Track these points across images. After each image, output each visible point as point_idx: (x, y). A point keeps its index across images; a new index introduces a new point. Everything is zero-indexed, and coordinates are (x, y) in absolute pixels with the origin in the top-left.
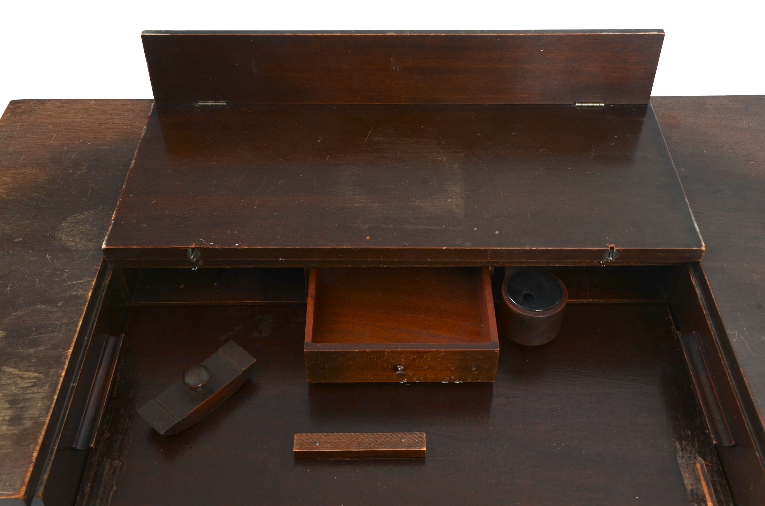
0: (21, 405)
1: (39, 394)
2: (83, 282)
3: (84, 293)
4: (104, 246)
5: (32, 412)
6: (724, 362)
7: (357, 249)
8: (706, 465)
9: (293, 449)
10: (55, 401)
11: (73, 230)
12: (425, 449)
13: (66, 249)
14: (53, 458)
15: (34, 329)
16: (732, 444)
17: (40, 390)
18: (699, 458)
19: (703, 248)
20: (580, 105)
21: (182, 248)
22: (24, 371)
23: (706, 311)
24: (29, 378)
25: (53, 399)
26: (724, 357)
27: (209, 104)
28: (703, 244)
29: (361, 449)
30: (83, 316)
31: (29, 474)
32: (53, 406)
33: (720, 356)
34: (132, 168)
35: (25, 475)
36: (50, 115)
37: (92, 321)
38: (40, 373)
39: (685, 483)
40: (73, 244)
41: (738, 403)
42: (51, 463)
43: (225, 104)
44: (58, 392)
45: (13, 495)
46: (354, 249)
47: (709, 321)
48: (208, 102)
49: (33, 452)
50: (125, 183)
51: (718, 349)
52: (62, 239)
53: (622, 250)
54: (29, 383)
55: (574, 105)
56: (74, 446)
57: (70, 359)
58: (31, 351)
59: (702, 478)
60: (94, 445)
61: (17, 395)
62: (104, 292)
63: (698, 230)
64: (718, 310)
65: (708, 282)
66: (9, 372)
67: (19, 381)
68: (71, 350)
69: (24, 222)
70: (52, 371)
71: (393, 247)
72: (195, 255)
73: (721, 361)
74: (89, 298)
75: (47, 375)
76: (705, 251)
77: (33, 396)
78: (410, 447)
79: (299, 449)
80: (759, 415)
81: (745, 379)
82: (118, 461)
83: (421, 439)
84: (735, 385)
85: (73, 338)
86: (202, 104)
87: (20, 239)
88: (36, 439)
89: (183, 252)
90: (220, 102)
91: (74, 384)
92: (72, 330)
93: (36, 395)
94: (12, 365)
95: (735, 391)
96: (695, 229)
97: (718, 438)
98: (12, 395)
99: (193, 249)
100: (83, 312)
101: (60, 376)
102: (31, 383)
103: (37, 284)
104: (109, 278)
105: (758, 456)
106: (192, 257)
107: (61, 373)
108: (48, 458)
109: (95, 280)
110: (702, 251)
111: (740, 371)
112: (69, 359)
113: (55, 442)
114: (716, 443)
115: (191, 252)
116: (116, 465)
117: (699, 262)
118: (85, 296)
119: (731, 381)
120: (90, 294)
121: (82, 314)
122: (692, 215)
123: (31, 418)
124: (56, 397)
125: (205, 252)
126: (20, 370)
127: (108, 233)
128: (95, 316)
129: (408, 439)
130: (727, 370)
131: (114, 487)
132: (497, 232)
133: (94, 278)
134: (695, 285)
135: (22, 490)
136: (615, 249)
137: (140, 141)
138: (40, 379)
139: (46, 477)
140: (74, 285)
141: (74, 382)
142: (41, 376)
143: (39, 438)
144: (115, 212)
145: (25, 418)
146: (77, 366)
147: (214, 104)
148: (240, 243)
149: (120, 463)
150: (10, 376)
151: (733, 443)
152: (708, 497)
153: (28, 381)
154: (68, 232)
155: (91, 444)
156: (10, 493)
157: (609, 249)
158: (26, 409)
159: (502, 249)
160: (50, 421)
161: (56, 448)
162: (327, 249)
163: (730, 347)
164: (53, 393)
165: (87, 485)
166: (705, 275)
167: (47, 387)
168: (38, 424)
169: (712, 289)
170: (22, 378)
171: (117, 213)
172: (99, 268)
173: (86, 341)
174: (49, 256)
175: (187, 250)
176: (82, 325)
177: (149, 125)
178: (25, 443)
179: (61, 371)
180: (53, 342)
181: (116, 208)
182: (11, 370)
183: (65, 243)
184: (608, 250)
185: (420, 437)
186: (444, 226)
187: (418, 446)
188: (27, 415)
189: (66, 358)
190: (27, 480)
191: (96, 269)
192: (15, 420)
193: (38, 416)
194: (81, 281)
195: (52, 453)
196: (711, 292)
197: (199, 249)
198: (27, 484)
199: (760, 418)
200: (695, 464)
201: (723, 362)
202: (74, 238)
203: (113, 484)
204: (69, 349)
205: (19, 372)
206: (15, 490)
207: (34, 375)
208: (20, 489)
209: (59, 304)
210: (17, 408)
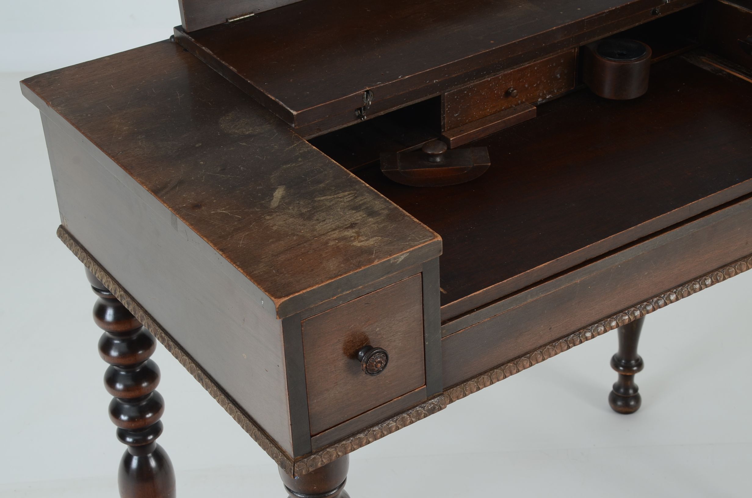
1: (367, 199)
2: (298, 145)
3: (309, 149)
4: (295, 113)
5: (378, 207)
7: (492, 51)
10: (385, 197)
11: (236, 126)
15: (303, 177)
17: (364, 197)
22: (335, 195)
24: (345, 196)
27: (239, 19)
32: (388, 199)
35: (426, 229)
38: (349, 191)
40: (251, 131)
45: (434, 239)
46: (490, 52)
49: (413, 220)
52: (236, 132)
58: (322, 185)
61: (351, 205)
66: (325, 199)
67: (340, 199)
68: (352, 174)
69: (184, 136)
70: (356, 187)
75: (356, 190)
85: (343, 169)
86: (232, 20)
87: (200, 144)
93: (365, 200)
94: (321, 195)
98: (347, 206)
99: (368, 92)
101: (367, 187)
103: (261, 158)
107: (365, 185)
109: (305, 141)
115: (366, 96)
120: (314, 147)
121: (327, 158)
123: (383, 209)
126: (331, 195)
132: (579, 9)
133: (302, 140)
135: (437, 236)
138: (355, 193)
140: (294, 149)
142: (352, 192)
144: (269, 95)
147: (242, 17)
148: (402, 75)
150: (329, 200)
153: (347, 197)
154: (234, 128)
156: (430, 239)
158: (371, 208)
159: (594, 16)
164: (377, 194)
167: (366, 194)
171: (271, 95)
174: (242, 143)
175: (364, 94)
178: (400, 219)
180: (331, 176)
181: (266, 93)
182: (323, 198)
183: (244, 133)
188: (376, 209)
189: (355, 178)
190: (431, 231)
192: (371, 215)
193: (385, 207)
197: (372, 90)
202: (245, 129)
204: (350, 175)
205: (332, 197)
206: (431, 236)
207: (346, 193)
208: (434, 235)
209: (299, 160)
210: (363, 210)
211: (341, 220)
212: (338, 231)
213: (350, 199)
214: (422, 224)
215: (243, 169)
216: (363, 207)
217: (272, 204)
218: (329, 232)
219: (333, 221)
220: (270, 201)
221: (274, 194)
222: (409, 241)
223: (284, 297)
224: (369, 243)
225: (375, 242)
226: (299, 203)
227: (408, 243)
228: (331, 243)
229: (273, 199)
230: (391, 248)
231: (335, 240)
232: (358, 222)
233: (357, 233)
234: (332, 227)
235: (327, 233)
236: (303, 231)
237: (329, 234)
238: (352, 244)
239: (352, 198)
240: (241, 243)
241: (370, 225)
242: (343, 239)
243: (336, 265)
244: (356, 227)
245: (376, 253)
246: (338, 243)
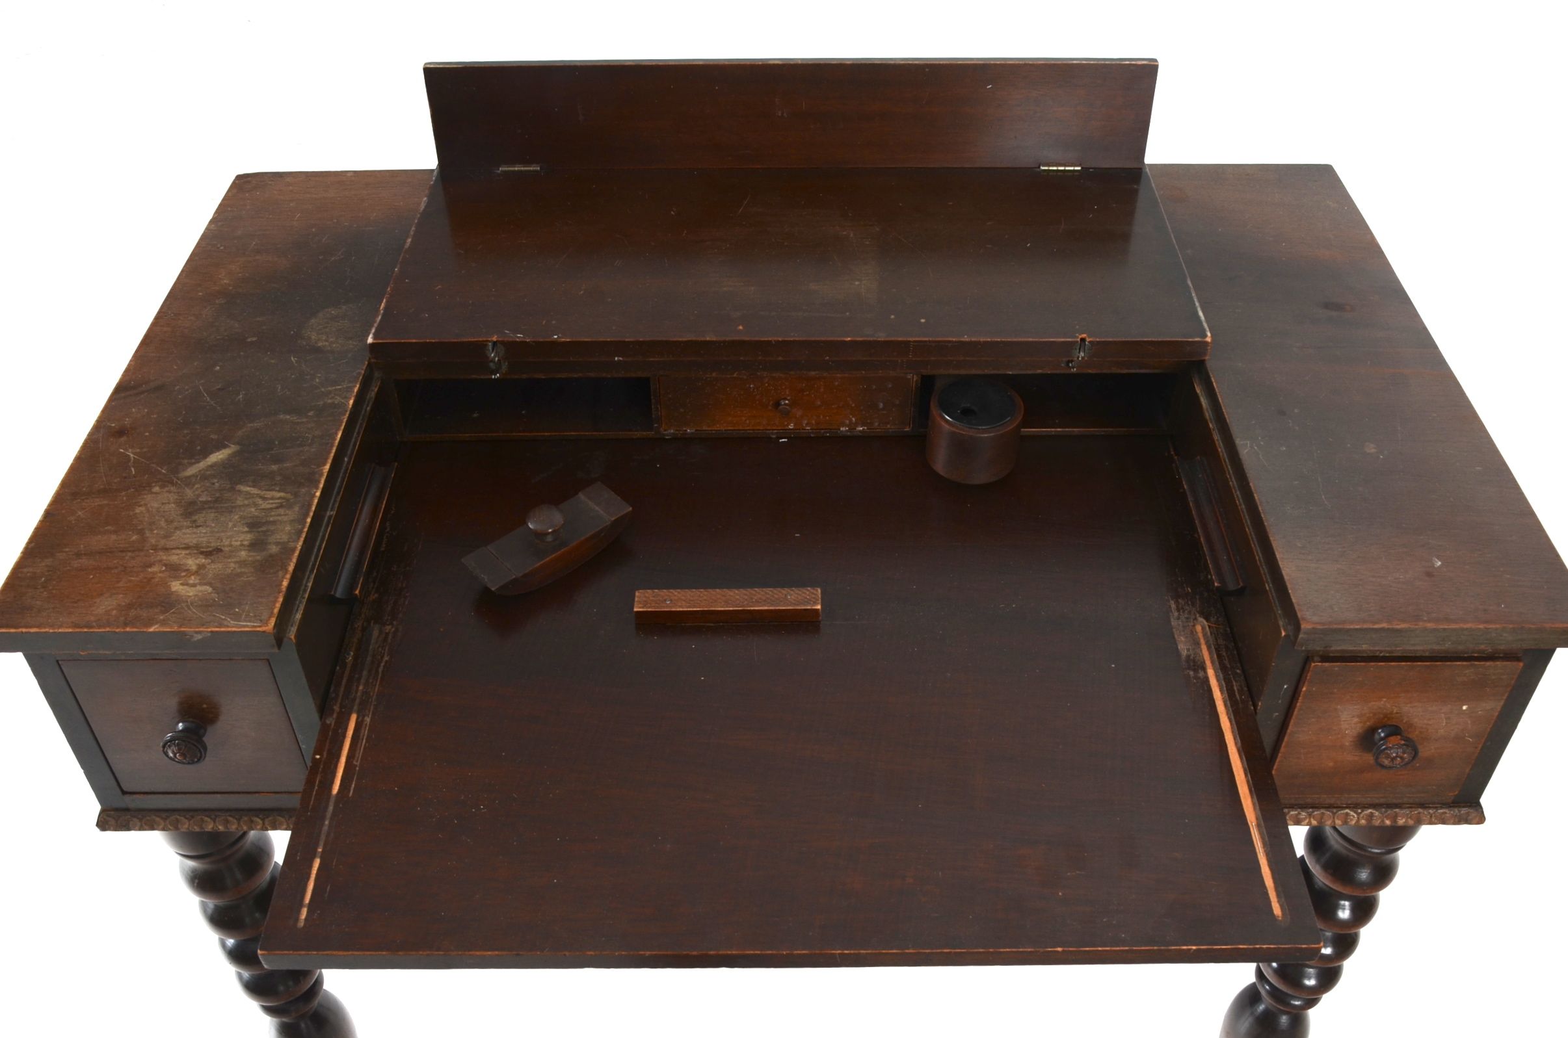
0: (264, 529)
1: (287, 517)
2: (340, 389)
3: (343, 401)
4: (370, 340)
5: (278, 537)
6: (1233, 483)
7: (724, 342)
8: (1209, 627)
9: (633, 609)
10: (308, 525)
11: (326, 327)
12: (819, 607)
13: (319, 350)
14: (307, 596)
15: (277, 443)
16: (1240, 587)
17: (287, 512)
18: (1201, 619)
19: (1209, 339)
20: (1046, 168)
21: (479, 341)
22: (266, 490)
23: (1213, 425)
24: (272, 498)
25: (306, 522)
26: (1233, 478)
27: (516, 169)
28: (1209, 334)
29: (730, 607)
30: (343, 427)
31: (278, 605)
32: (306, 530)
33: (1228, 477)
34: (409, 247)
35: (274, 605)
36: (291, 191)
37: (353, 440)
38: (286, 493)
39: (1179, 648)
40: (327, 343)
41: (1247, 530)
42: (305, 601)
43: (539, 168)
44: (311, 514)
45: (260, 627)
46: (719, 342)
47: (1216, 436)
48: (515, 167)
49: (283, 581)
50: (398, 266)
51: (1226, 469)
52: (311, 338)
53: (1097, 342)
54: (272, 503)
55: (1038, 170)
56: (332, 593)
57: (327, 477)
58: (274, 467)
59: (1202, 641)
60: (360, 592)
61: (257, 517)
62: (370, 405)
63: (1203, 318)
64: (1226, 416)
65: (1214, 384)
66: (246, 492)
67: (260, 501)
68: (327, 467)
69: (258, 319)
70: (303, 490)
71: (776, 339)
72: (496, 353)
73: (1229, 482)
74: (350, 406)
75: (296, 495)
76: (1211, 343)
77: (280, 518)
78: (798, 605)
79: (643, 608)
80: (1270, 535)
81: (1255, 495)
82: (390, 627)
83: (813, 596)
84: (1245, 510)
85: (330, 452)
86: (507, 169)
87: (254, 339)
88: (286, 566)
89: (480, 347)
90: (531, 167)
91: (331, 513)
92: (328, 444)
93: (283, 517)
94: (250, 483)
95: (1244, 516)
96: (1198, 317)
97: (1222, 580)
98: (251, 517)
99: (495, 343)
100: (342, 422)
101: (314, 495)
102: (275, 503)
103: (279, 390)
104: (376, 390)
105: (1268, 588)
106: (492, 355)
107: (315, 492)
108: (300, 596)
109: (358, 386)
110: (1207, 343)
111: (1250, 486)
112: (325, 477)
113: (308, 578)
114: (1219, 585)
115: (490, 348)
116: (387, 631)
117: (1202, 362)
118: (346, 405)
119: (1240, 505)
120: (351, 402)
121: (341, 425)
122: (1196, 300)
123: (277, 544)
124: (309, 520)
125: (512, 349)
126: (260, 489)
127: (376, 325)
128: (358, 433)
129: (796, 595)
130: (1236, 492)
131: (386, 656)
132: (923, 321)
133: (356, 383)
134: (1200, 394)
135: (271, 621)
136: (1088, 340)
137: (419, 216)
138: (288, 500)
139: (298, 616)
140: (330, 392)
141: (331, 511)
142: (289, 496)
143: (290, 565)
144: (385, 300)
145: (270, 543)
146: (335, 492)
147: (522, 168)
148: (560, 335)
149: (393, 629)
150: (248, 496)
151: (1241, 584)
152: (1208, 663)
153: (271, 501)
154: (319, 330)
155: (356, 590)
156: (255, 624)
157: (1079, 340)
158: (270, 533)
159: (929, 341)
160: (302, 547)
161: (310, 584)
162: (682, 342)
163: (1240, 460)
164: (307, 515)
165: (349, 654)
166: (1211, 376)
167: (297, 509)
168: (287, 551)
169: (1219, 392)
170: (264, 499)
171: (387, 302)
172: (363, 372)
173: (346, 463)
174: (294, 358)
175: (486, 345)
176: (341, 438)
177: (431, 197)
178: (272, 571)
179: (315, 490)
180: (303, 457)
181: (386, 296)
182: (248, 489)
183: (316, 343)
184: (1077, 342)
185: (813, 593)
186: (848, 314)
187: (810, 604)
188: (272, 539)
189: (321, 475)
190: (276, 611)
191: (359, 373)
192: (255, 545)
193: (286, 540)
194: (339, 387)
195: (305, 591)
196: (1219, 396)
197: (502, 343)
198: (276, 616)
199: (1271, 538)
200: (1194, 626)
201: (1231, 483)
202: (328, 337)
203: (384, 653)
204: (325, 465)
205: (259, 492)
206: (263, 620)
207: (281, 494)
208: (268, 620)
209: (309, 414)
210: (258, 532)
211: (214, 536)
212: (187, 552)
213: (269, 506)
214: (280, 596)
215: (239, 399)
217: (189, 470)
218: (178, 548)
219: (205, 533)
220: (191, 464)
221: (212, 455)
222: (230, 614)
224: (189, 592)
225: (197, 593)
226: (214, 484)
228: (154, 569)
229: (201, 462)
230: (197, 615)
231: (166, 565)
232: (227, 549)
233: (201, 567)
234: (191, 542)
235: (172, 549)
236: (155, 532)
237: (174, 551)
238: (172, 581)
239: (274, 505)
240: (77, 515)
241: (230, 562)
242: (175, 570)
243: (109, 608)
244: (212, 557)
245: (174, 613)
246: (161, 572)
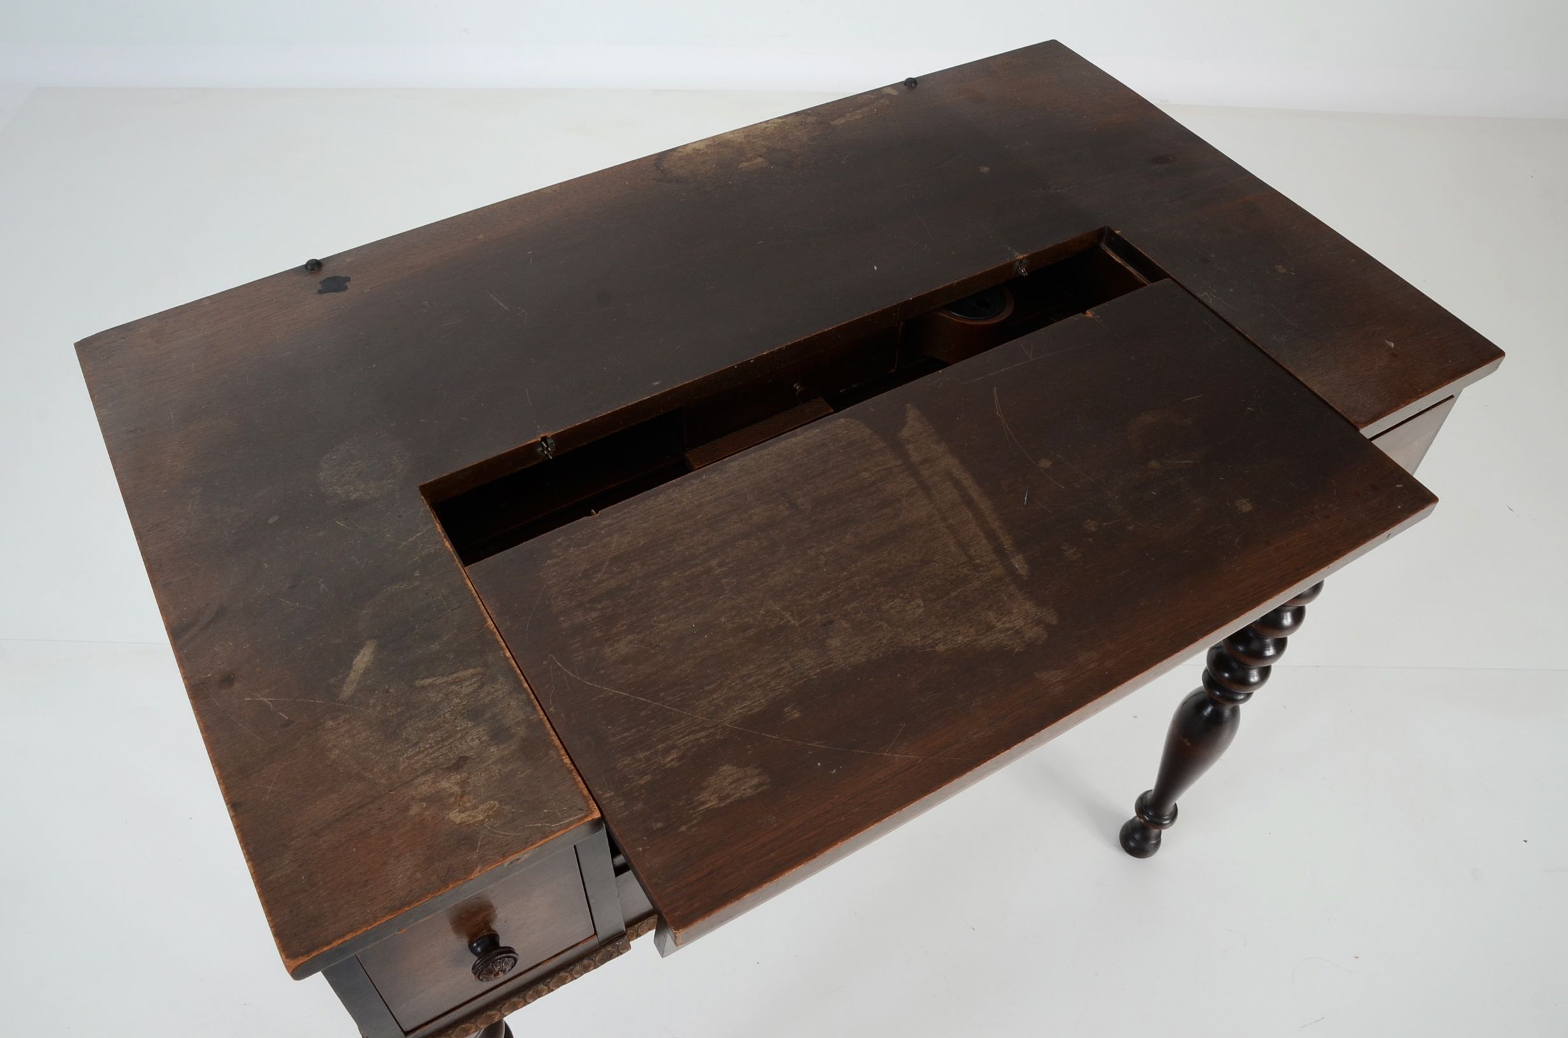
1: (500, 692)
2: (423, 534)
5: (512, 717)
10: (529, 690)
11: (343, 476)
13: (357, 504)
15: (412, 619)
17: (495, 686)
22: (451, 674)
24: (466, 680)
31: (582, 786)
35: (578, 788)
38: (475, 667)
40: (360, 493)
44: (522, 678)
49: (562, 760)
52: (338, 494)
54: (471, 685)
58: (435, 647)
61: (469, 705)
66: (431, 684)
67: (456, 688)
68: (490, 622)
69: (258, 495)
70: (489, 658)
75: (486, 665)
77: (494, 697)
85: (478, 606)
87: (276, 518)
88: (550, 743)
92: (466, 598)
93: (496, 694)
94: (426, 674)
98: (463, 709)
100: (459, 570)
101: (507, 659)
102: (475, 683)
103: (358, 563)
107: (504, 654)
112: (497, 634)
120: (447, 544)
123: (518, 724)
124: (526, 685)
126: (442, 675)
133: (433, 522)
135: (592, 806)
138: (484, 674)
140: (415, 543)
142: (479, 670)
143: (552, 740)
145: (510, 727)
150: (437, 688)
153: (468, 683)
154: (338, 481)
156: (579, 816)
158: (500, 717)
164: (519, 682)
167: (501, 679)
168: (534, 726)
170: (456, 683)
172: (428, 508)
174: (340, 522)
178: (541, 754)
179: (501, 652)
180: (456, 623)
182: (430, 680)
183: (348, 497)
188: (508, 722)
190: (585, 792)
191: (426, 511)
192: (499, 735)
193: (524, 716)
194: (421, 533)
198: (590, 797)
202: (354, 486)
204: (486, 622)
205: (445, 679)
206: (582, 810)
207: (470, 671)
208: (588, 806)
209: (416, 575)
210: (485, 721)
211: (445, 746)
212: (432, 775)
213: (470, 689)
214: (574, 774)
215: (324, 588)
216: (488, 715)
217: (345, 689)
218: (418, 776)
219: (431, 747)
220: (344, 679)
221: (355, 662)
222: (543, 819)
223: (303, 955)
224: (477, 817)
225: (486, 814)
226: (387, 691)
227: (540, 825)
228: (415, 810)
229: (349, 674)
230: (508, 836)
231: (423, 800)
232: (471, 753)
233: (463, 783)
234: (426, 763)
235: (413, 780)
236: (375, 770)
237: (416, 781)
238: (448, 814)
239: (475, 686)
240: (269, 791)
241: (488, 766)
242: (436, 800)
243: (409, 873)
244: (465, 769)
245: (481, 846)
246: (425, 809)
